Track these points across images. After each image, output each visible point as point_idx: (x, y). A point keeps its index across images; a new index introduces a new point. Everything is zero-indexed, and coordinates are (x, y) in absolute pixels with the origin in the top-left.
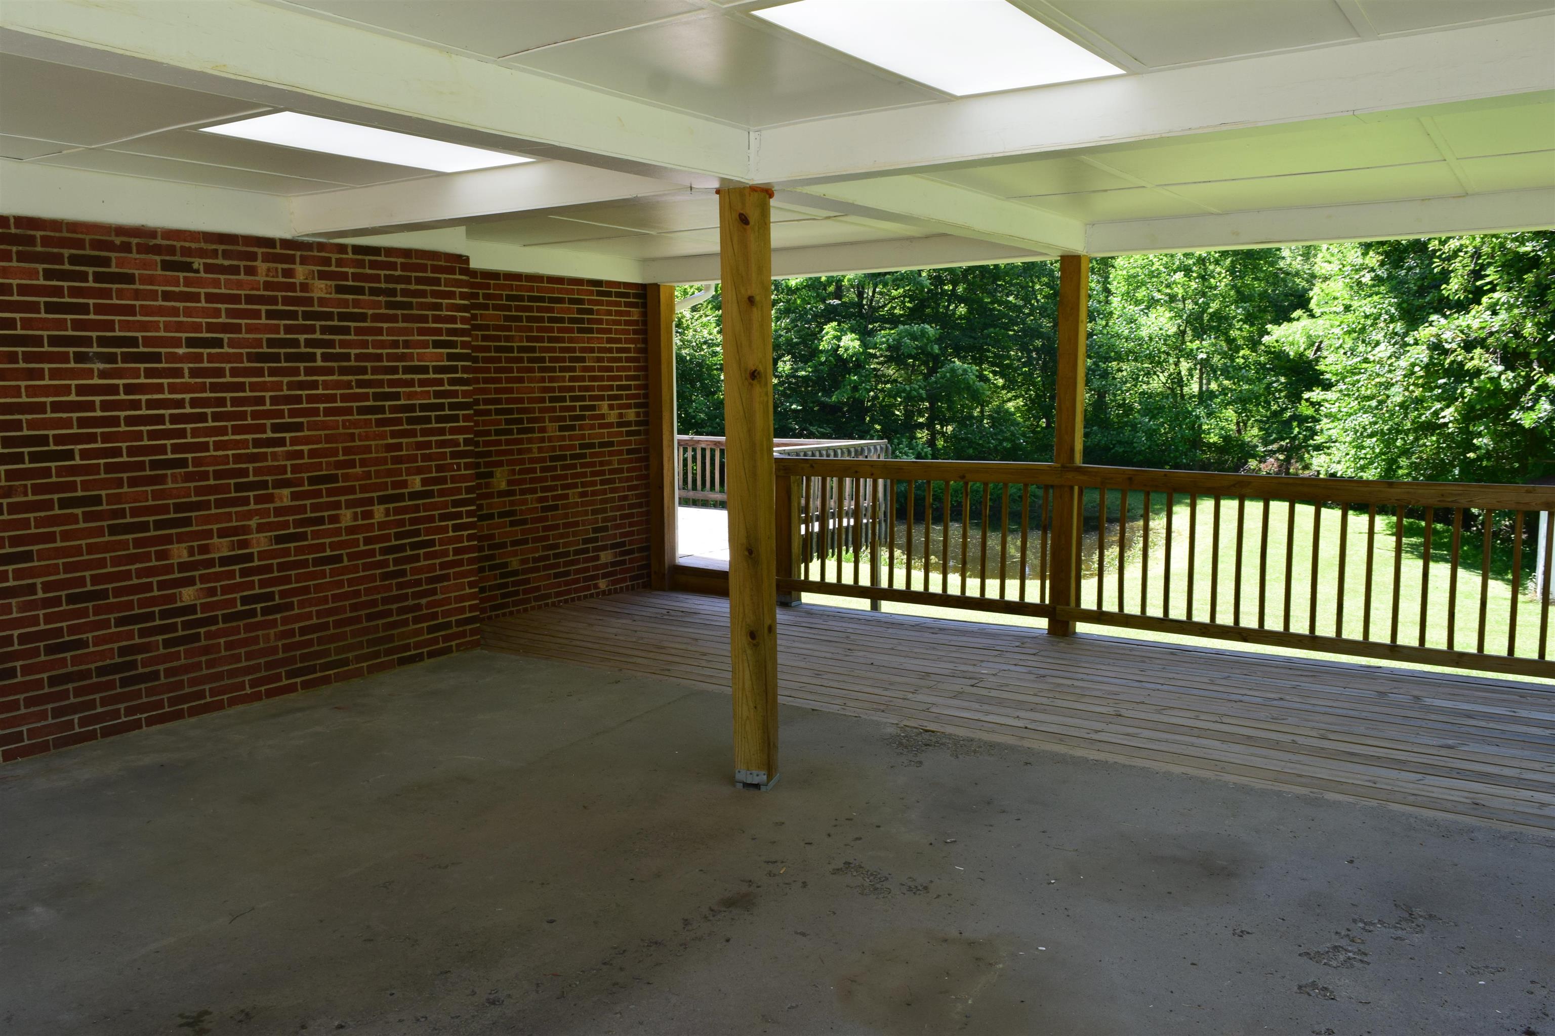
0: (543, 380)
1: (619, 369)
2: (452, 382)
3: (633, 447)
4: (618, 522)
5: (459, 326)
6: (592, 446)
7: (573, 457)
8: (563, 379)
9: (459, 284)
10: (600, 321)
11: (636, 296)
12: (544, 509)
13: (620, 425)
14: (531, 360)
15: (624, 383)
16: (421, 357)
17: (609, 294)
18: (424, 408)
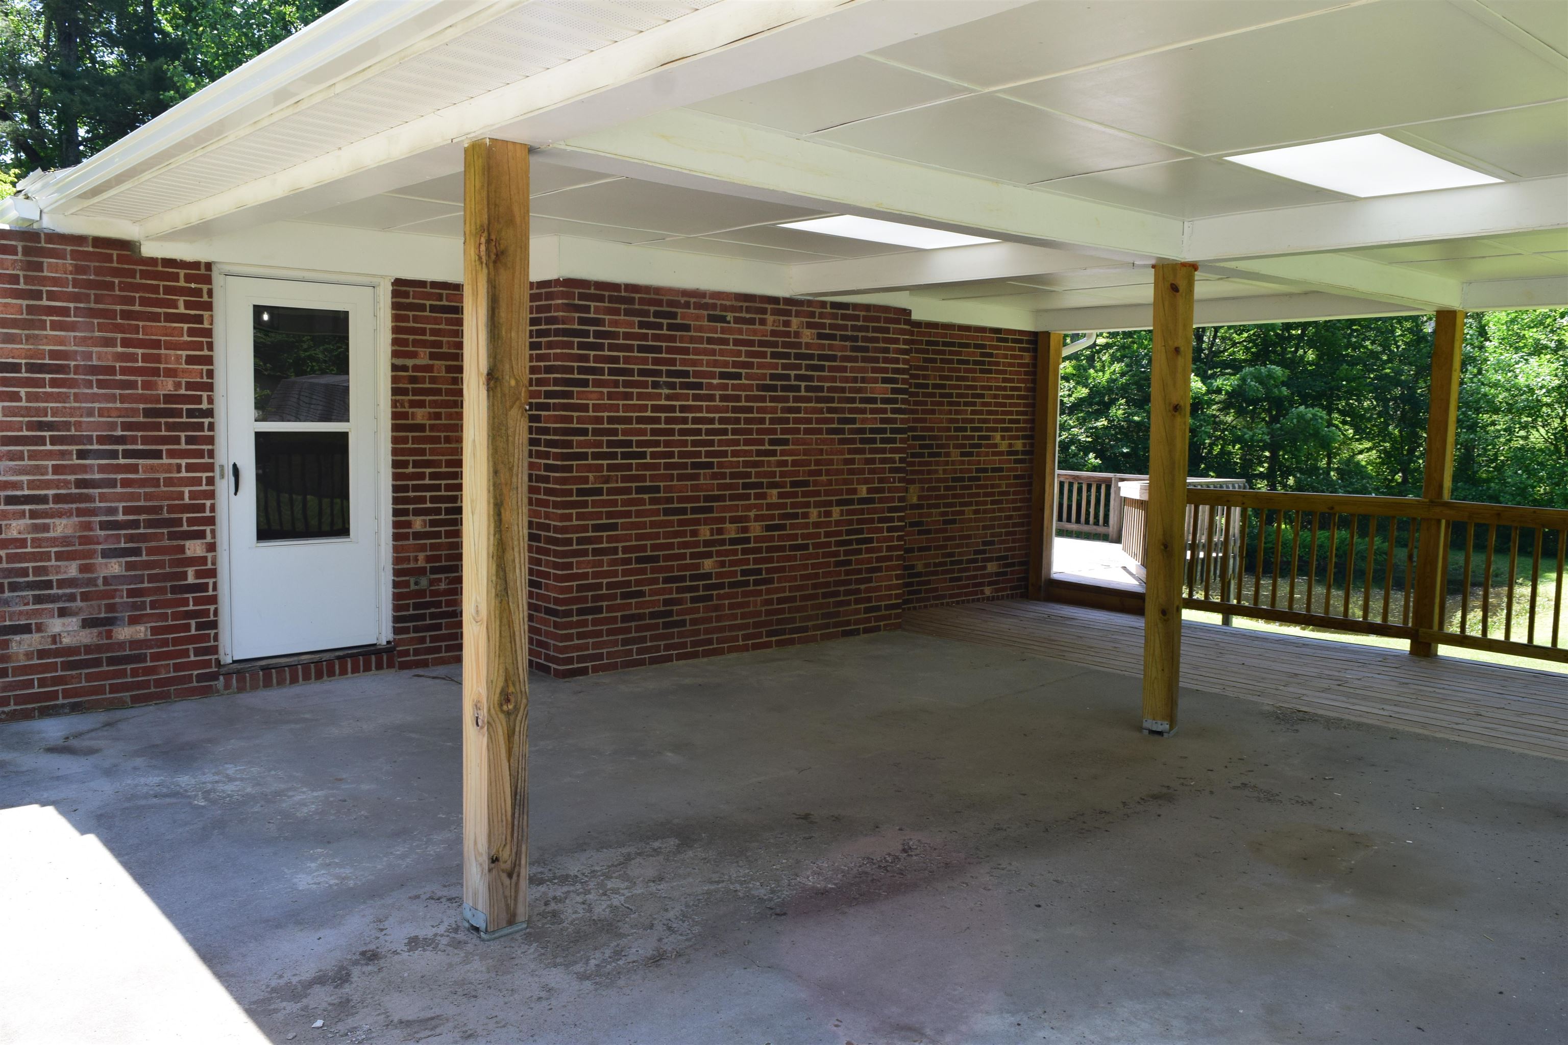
0: (950, 412)
1: (1011, 405)
2: (894, 411)
3: (1019, 473)
4: (1003, 538)
5: (901, 366)
6: (985, 470)
7: (971, 479)
8: (965, 412)
9: (903, 332)
10: (997, 364)
11: (1028, 342)
12: (946, 522)
13: (1010, 453)
14: (942, 395)
15: (1015, 417)
16: (873, 390)
17: (1006, 340)
18: (872, 431)
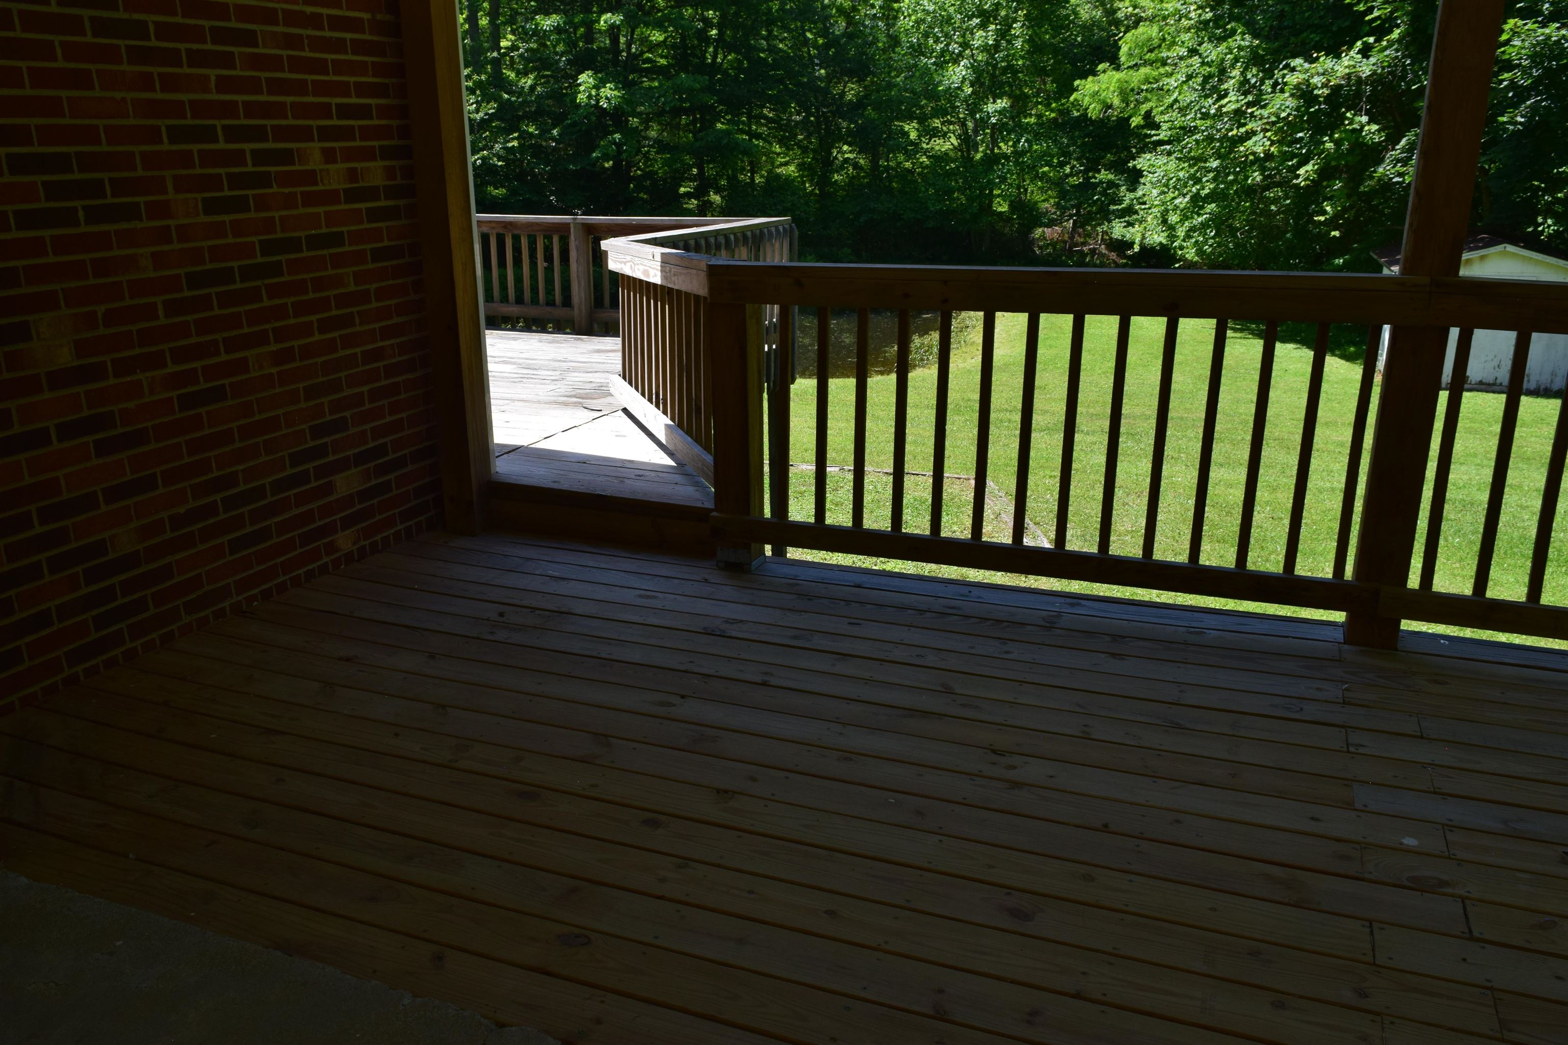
1: (339, 67)
3: (386, 243)
4: (367, 406)
13: (352, 196)
15: (354, 100)
